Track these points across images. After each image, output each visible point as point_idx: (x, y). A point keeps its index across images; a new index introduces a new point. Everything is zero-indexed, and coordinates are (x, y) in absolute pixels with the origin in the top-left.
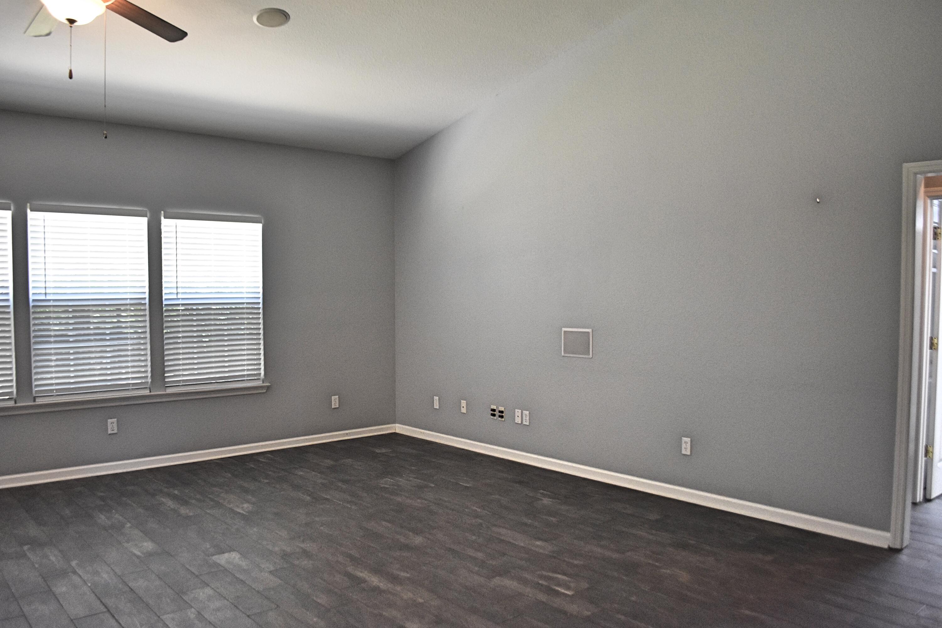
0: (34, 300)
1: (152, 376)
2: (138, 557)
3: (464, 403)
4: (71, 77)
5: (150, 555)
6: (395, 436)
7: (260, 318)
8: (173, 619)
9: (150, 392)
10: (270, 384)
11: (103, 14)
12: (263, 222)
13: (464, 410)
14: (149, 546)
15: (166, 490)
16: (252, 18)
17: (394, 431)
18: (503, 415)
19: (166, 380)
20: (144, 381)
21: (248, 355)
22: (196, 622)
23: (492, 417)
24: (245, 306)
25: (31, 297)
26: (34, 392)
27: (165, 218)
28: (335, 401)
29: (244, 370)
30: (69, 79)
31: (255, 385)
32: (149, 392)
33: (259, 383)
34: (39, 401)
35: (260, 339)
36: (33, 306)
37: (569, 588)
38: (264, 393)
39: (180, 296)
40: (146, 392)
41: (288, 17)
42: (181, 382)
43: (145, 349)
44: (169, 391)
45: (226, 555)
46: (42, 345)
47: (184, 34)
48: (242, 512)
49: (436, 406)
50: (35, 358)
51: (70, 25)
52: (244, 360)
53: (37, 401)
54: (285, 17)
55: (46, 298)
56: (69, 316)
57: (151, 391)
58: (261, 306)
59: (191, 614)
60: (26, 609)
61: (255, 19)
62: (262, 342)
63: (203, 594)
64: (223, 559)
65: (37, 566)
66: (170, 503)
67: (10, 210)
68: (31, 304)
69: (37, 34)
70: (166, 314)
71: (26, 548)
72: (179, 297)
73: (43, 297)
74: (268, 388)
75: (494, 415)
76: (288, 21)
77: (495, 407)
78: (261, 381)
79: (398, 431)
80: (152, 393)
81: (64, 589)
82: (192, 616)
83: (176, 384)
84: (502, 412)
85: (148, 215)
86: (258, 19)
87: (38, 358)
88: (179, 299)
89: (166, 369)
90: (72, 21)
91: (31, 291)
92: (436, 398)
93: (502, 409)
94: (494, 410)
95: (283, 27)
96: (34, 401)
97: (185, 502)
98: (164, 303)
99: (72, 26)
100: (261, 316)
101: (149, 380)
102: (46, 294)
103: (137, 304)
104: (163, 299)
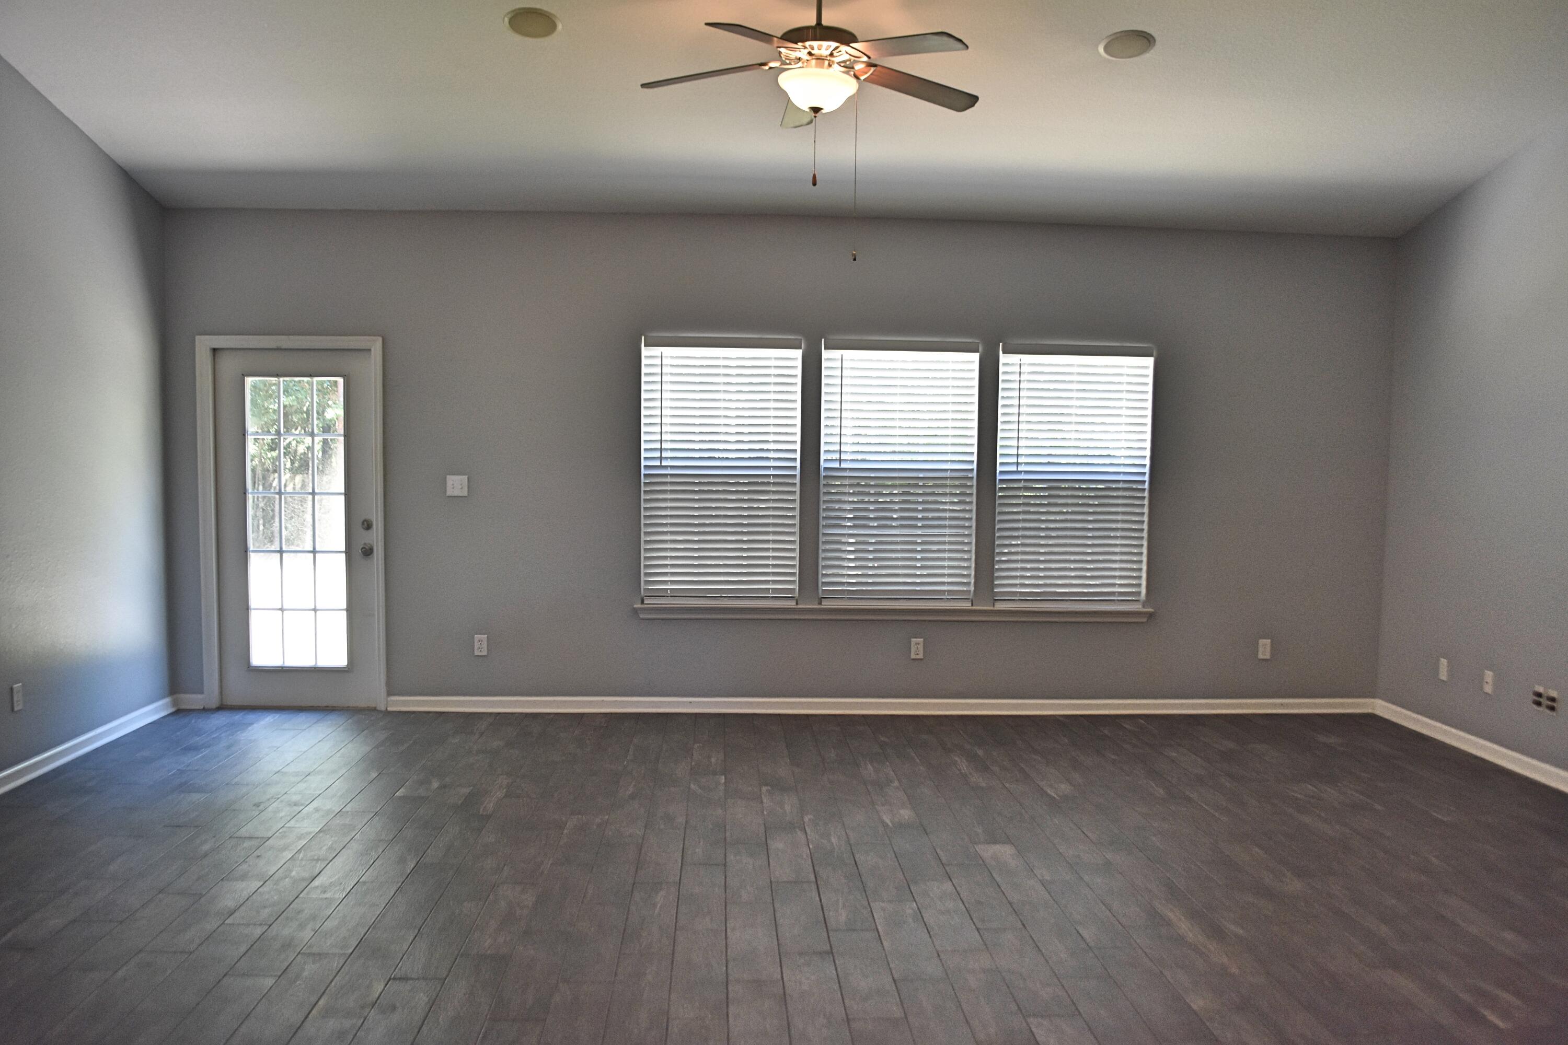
0: (825, 469)
1: (975, 583)
2: (885, 825)
3: (1489, 675)
4: (814, 184)
5: (901, 826)
6: (1372, 719)
7: (1144, 505)
8: (883, 909)
9: (972, 605)
10: (1152, 610)
11: (855, 94)
12: (1155, 354)
13: (1488, 689)
14: (906, 814)
15: (968, 747)
16: (1098, 50)
17: (1370, 711)
18: (1555, 705)
19: (995, 590)
20: (965, 589)
21: (1122, 561)
22: (910, 920)
23: (1535, 707)
24: (1121, 485)
25: (823, 464)
26: (820, 591)
27: (1004, 353)
28: (1264, 649)
29: (1114, 585)
30: (813, 186)
31: (1132, 610)
32: (970, 605)
33: (1137, 606)
34: (826, 604)
35: (1142, 538)
36: (825, 477)
37: (1506, 1015)
38: (1142, 623)
39: (1021, 468)
40: (967, 605)
41: (1151, 39)
42: (1018, 595)
43: (969, 543)
44: (1000, 606)
45: (997, 848)
46: (831, 530)
47: (970, 100)
48: (1053, 795)
49: (1443, 675)
50: (825, 546)
51: (814, 115)
52: (1115, 569)
53: (823, 604)
54: (1146, 40)
55: (840, 466)
56: (869, 491)
57: (974, 604)
58: (1146, 486)
59: (909, 908)
60: (731, 857)
61: (1101, 49)
62: (1145, 543)
63: (938, 888)
64: (988, 851)
65: (765, 813)
66: (963, 765)
67: (800, 348)
68: (823, 473)
69: (797, 124)
70: (1000, 494)
71: (764, 789)
72: (1019, 469)
73: (836, 465)
74: (1151, 616)
75: (1539, 704)
76: (1154, 45)
77: (1540, 689)
78: (1140, 603)
79: (1379, 712)
80: (974, 608)
81: (781, 846)
82: (909, 911)
83: (1010, 597)
84: (1553, 700)
85: (980, 349)
86: (1106, 49)
87: (828, 547)
88: (1021, 472)
89: (996, 575)
90: (816, 110)
91: (823, 457)
92: (1444, 662)
93: (1554, 694)
94: (1539, 695)
95: (1147, 56)
96: (820, 603)
97: (985, 769)
98: (999, 477)
99: (816, 115)
100: (1146, 502)
101: (972, 589)
102: (840, 460)
103: (960, 477)
104: (998, 472)
